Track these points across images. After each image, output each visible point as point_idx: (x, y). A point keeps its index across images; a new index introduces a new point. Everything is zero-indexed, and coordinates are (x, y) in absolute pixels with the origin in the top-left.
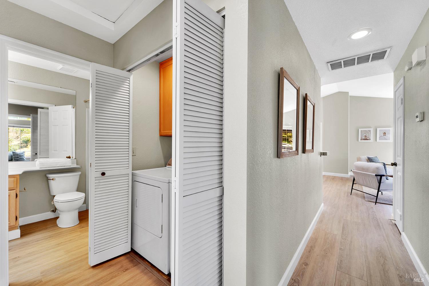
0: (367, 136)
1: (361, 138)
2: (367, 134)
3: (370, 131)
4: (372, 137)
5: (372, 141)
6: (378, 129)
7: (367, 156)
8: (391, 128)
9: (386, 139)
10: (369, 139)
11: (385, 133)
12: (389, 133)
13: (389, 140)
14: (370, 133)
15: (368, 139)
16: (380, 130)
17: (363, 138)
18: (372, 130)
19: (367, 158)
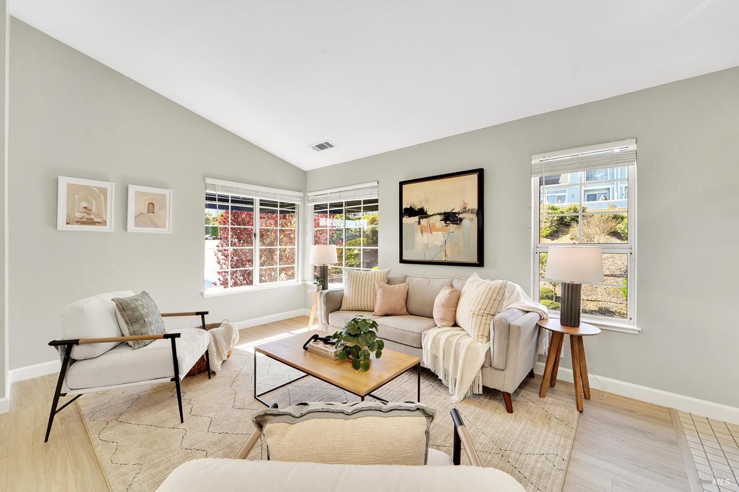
0: (94, 211)
1: (68, 216)
2: (94, 202)
3: (103, 191)
4: (111, 215)
5: (112, 230)
6: (132, 189)
7: (113, 297)
8: (169, 190)
9: (156, 225)
10: (100, 220)
11: (153, 205)
12: (163, 207)
13: (162, 227)
14: (106, 200)
15: (96, 220)
16: (137, 193)
17: (78, 215)
18: (111, 188)
19: (114, 304)
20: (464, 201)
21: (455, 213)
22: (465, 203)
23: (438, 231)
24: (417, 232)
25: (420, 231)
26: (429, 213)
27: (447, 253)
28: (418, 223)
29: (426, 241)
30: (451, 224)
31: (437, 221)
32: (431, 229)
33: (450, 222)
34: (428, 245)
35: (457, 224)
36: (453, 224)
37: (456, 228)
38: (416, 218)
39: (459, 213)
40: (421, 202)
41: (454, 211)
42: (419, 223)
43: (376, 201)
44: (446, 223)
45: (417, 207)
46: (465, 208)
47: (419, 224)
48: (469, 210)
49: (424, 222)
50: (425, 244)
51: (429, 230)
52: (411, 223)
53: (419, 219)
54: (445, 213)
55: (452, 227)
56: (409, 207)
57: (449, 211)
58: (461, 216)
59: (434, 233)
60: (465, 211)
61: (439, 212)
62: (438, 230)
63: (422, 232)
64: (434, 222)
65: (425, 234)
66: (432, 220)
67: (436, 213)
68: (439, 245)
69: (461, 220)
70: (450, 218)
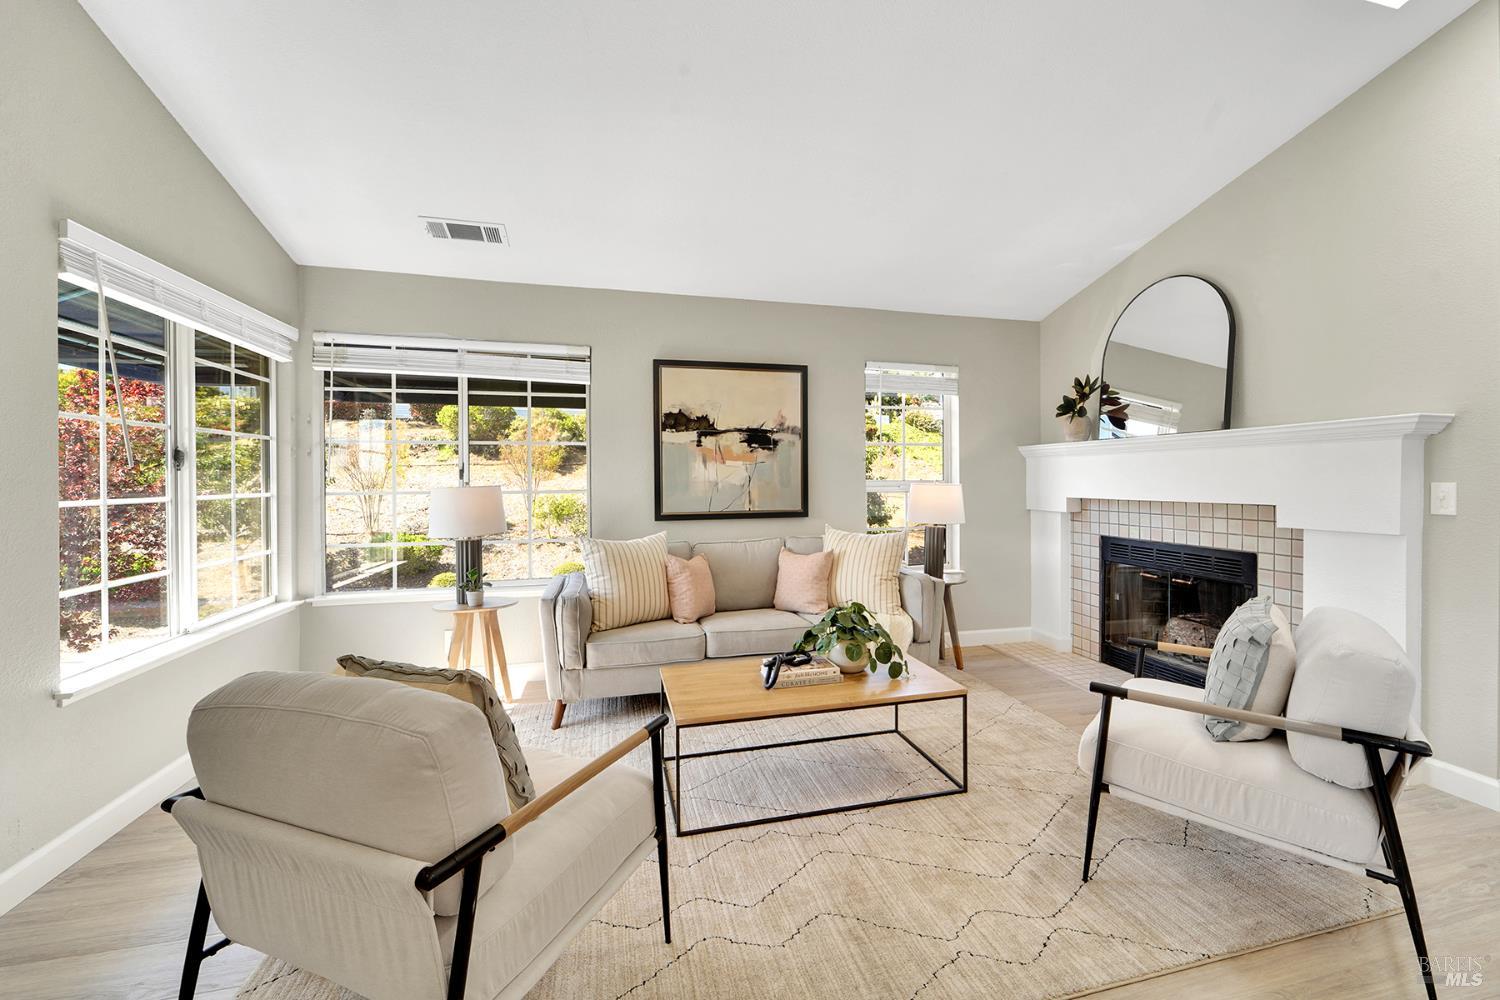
20: (780, 411)
21: (766, 431)
22: (782, 417)
23: (736, 460)
24: (695, 461)
25: (701, 459)
26: (719, 427)
27: (753, 496)
28: (696, 443)
29: (713, 477)
30: (760, 449)
31: (733, 440)
32: (723, 456)
33: (756, 446)
34: (717, 484)
35: (770, 449)
36: (763, 449)
37: (767, 456)
38: (693, 435)
39: (772, 432)
40: (702, 405)
41: (764, 428)
42: (699, 443)
43: (581, 389)
44: (749, 445)
45: (696, 413)
46: (782, 424)
47: (698, 446)
48: (788, 428)
49: (708, 441)
50: (710, 482)
51: (719, 456)
52: (682, 442)
53: (700, 436)
54: (748, 430)
55: (761, 454)
56: (676, 411)
57: (755, 427)
58: (775, 437)
59: (728, 462)
60: (782, 428)
61: (739, 427)
62: (737, 458)
63: (705, 462)
64: (728, 443)
65: (710, 465)
66: (724, 439)
67: (732, 428)
68: (738, 483)
69: (776, 443)
70: (758, 438)
